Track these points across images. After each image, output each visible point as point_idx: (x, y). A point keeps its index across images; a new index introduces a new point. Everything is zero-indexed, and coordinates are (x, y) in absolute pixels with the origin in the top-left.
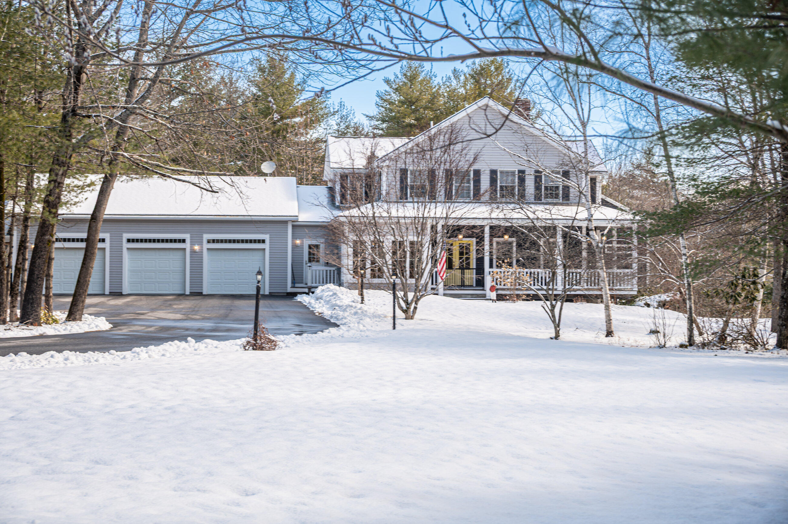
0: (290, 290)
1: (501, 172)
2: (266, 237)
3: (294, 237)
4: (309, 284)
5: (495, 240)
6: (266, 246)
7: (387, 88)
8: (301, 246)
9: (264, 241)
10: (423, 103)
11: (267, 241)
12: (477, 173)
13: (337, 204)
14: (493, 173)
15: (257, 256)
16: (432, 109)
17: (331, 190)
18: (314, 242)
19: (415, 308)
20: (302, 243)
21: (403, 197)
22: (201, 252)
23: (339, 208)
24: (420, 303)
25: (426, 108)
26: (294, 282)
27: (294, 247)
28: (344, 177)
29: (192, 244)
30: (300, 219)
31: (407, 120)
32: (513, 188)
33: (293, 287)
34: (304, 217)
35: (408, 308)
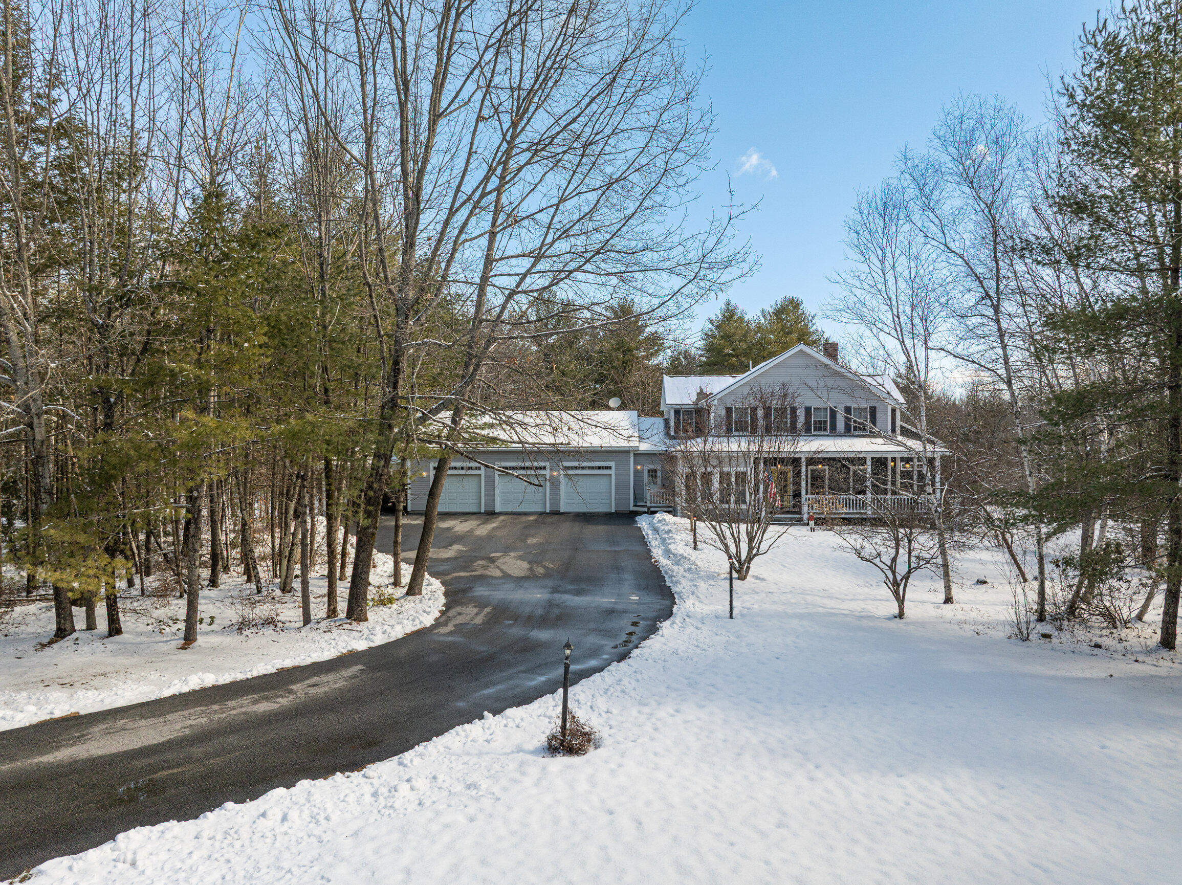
0: (632, 508)
1: (816, 409)
2: (612, 464)
3: (636, 463)
4: (648, 505)
5: (810, 467)
6: (612, 472)
7: (710, 326)
8: (641, 472)
9: (610, 468)
10: (739, 336)
11: (613, 468)
12: (794, 410)
13: (672, 434)
14: (808, 410)
15: (605, 480)
16: (745, 342)
17: (667, 422)
18: (652, 467)
19: (748, 568)
20: (642, 469)
21: (729, 433)
22: (559, 476)
23: (673, 438)
24: (752, 563)
25: (740, 341)
26: (635, 500)
27: (636, 471)
28: (677, 412)
29: (552, 470)
30: (641, 449)
31: (726, 351)
32: (825, 422)
33: (635, 506)
34: (644, 447)
35: (741, 568)
